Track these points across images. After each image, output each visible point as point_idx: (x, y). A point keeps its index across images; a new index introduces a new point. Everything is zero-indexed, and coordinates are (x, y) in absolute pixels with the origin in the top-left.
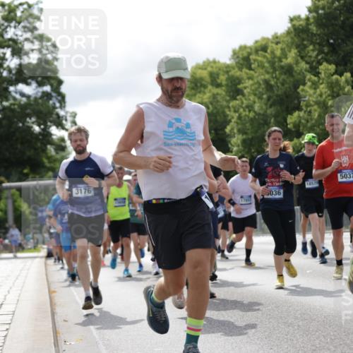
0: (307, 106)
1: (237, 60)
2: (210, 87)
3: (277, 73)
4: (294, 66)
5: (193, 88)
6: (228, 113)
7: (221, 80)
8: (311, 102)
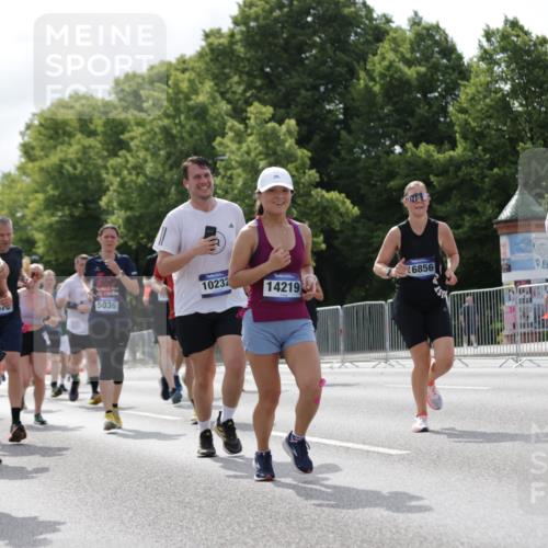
0: (226, 168)
1: (121, 96)
2: (79, 136)
3: (183, 117)
4: (210, 107)
5: (51, 138)
6: (105, 176)
7: (96, 126)
8: (233, 163)
